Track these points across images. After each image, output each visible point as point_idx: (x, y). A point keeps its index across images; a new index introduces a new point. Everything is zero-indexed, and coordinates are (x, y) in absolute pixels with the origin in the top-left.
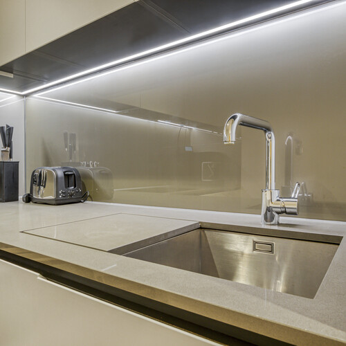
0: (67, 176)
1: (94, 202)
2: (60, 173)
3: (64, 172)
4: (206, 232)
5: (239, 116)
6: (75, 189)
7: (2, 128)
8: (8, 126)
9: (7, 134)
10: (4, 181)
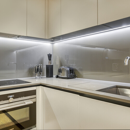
0: (70, 70)
1: (78, 78)
2: (68, 69)
3: (70, 69)
4: (118, 88)
5: (129, 57)
6: (73, 74)
7: (48, 55)
8: (50, 54)
9: (50, 56)
10: (49, 71)
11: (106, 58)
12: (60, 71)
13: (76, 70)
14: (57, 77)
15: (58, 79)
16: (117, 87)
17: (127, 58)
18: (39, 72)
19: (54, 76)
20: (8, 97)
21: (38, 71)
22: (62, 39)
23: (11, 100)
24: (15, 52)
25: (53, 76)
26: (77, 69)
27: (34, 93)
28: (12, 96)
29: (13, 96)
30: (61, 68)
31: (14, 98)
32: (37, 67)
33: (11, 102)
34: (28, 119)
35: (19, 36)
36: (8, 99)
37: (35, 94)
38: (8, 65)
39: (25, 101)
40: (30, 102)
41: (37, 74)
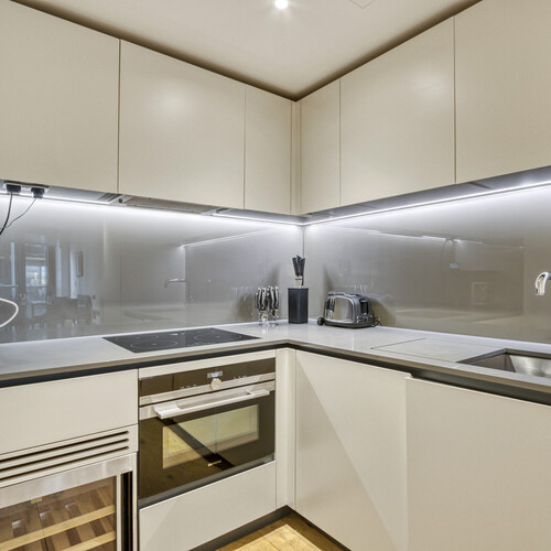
0: (362, 304)
2: (355, 301)
3: (360, 300)
4: (510, 356)
5: (547, 275)
6: (367, 315)
7: (294, 259)
8: (299, 258)
9: (299, 264)
10: (299, 306)
11: (452, 266)
12: (329, 305)
13: (376, 303)
14: (322, 322)
15: (324, 327)
16: (508, 353)
17: (543, 276)
18: (271, 308)
19: (312, 320)
20: (209, 375)
21: (267, 304)
22: (335, 216)
23: (216, 384)
24: (182, 248)
25: (309, 319)
26: (379, 299)
27: (269, 366)
28: (216, 374)
29: (221, 373)
30: (333, 298)
31: (223, 379)
32: (264, 294)
33: (215, 389)
34: (256, 437)
35: (220, 210)
36: (209, 381)
37: (274, 370)
38: (166, 286)
39: (248, 389)
40: (263, 392)
41: (264, 315)
